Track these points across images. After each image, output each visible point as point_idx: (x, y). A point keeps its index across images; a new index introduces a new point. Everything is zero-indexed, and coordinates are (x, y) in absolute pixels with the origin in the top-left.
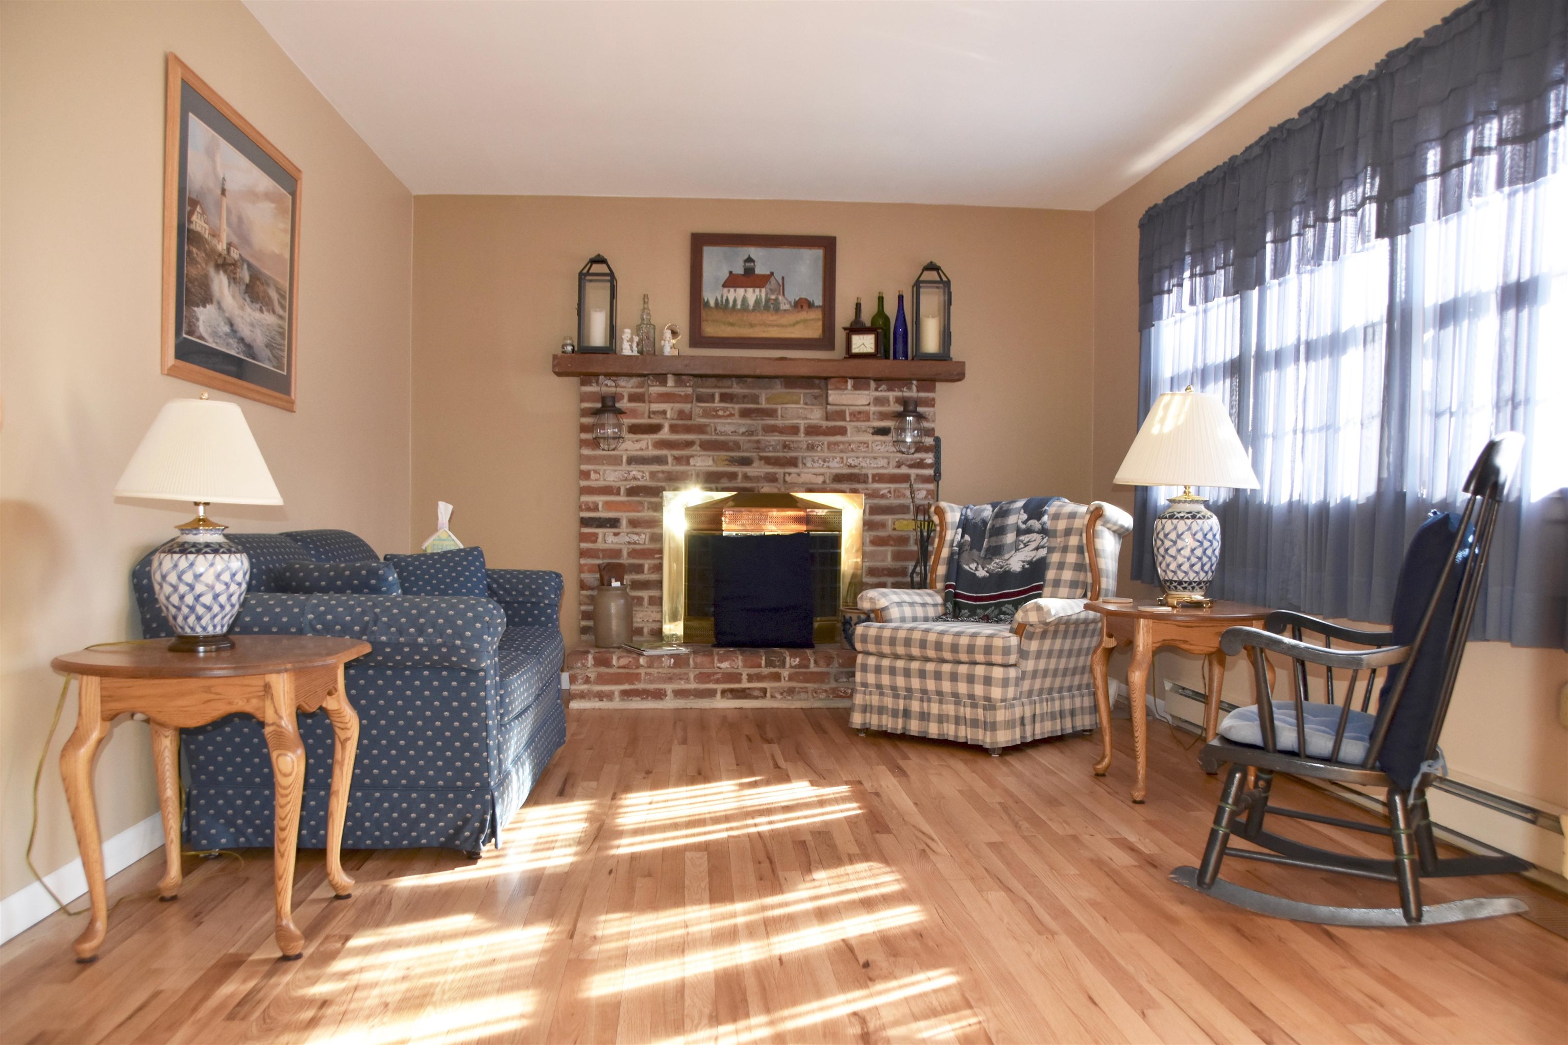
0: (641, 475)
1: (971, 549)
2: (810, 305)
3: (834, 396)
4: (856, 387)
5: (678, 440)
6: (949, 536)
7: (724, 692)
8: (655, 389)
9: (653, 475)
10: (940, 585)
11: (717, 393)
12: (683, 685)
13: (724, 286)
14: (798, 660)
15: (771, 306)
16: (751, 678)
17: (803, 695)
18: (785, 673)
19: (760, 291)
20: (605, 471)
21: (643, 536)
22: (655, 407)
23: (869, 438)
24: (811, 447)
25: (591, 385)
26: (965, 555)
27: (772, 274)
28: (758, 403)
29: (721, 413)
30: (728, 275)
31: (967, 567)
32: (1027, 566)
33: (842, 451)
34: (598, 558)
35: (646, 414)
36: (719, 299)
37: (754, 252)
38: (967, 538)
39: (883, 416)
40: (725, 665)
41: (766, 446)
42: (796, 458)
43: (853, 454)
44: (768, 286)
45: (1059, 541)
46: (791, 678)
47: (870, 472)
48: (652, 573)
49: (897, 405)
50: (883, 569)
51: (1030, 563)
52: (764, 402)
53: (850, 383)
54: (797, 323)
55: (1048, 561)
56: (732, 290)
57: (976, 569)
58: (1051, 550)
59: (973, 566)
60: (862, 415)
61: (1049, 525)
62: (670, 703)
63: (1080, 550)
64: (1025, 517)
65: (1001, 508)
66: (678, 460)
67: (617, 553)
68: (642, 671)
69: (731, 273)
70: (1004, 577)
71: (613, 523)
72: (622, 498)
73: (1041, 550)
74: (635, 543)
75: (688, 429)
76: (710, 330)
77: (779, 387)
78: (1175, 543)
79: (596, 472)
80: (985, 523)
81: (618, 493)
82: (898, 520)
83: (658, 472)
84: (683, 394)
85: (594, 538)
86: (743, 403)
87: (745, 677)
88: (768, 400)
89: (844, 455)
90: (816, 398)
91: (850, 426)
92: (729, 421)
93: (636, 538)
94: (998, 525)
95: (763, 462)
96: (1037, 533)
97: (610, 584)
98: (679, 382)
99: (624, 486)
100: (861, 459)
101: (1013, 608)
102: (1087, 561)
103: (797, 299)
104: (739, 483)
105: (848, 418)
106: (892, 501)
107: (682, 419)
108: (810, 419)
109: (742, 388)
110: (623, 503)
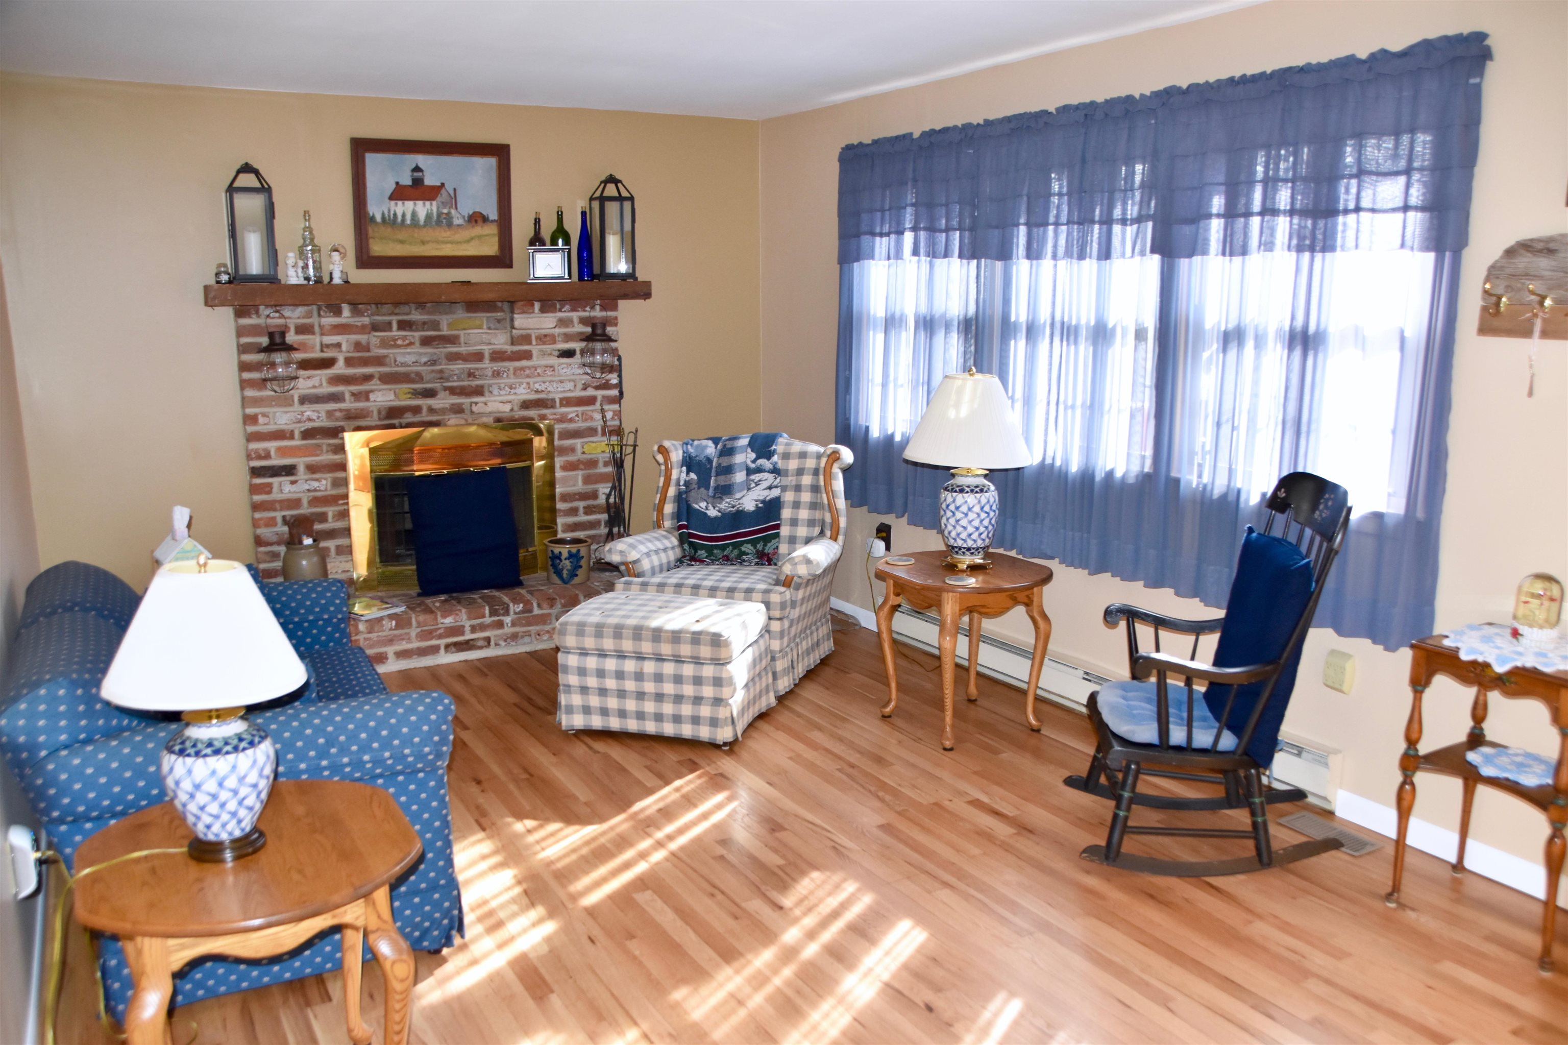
0: (317, 415)
2: (485, 219)
3: (521, 321)
4: (543, 310)
5: (355, 374)
6: (674, 476)
7: (447, 647)
8: (329, 320)
9: (330, 414)
10: (668, 524)
11: (394, 319)
12: (404, 646)
13: (391, 198)
14: (521, 605)
15: (443, 221)
16: (474, 629)
17: (527, 639)
18: (508, 620)
19: (431, 204)
20: (275, 413)
21: (324, 482)
22: (328, 340)
23: (554, 361)
24: (497, 374)
25: (250, 317)
26: (693, 494)
27: (443, 185)
28: (439, 330)
29: (399, 342)
30: (394, 186)
31: (696, 506)
33: (528, 376)
34: (275, 510)
35: (318, 347)
36: (386, 213)
37: (421, 160)
38: (693, 476)
39: (568, 338)
40: (449, 621)
41: (451, 376)
42: (482, 387)
43: (539, 379)
44: (439, 199)
45: (791, 480)
46: (514, 624)
47: (557, 397)
48: (337, 520)
49: (581, 325)
50: (575, 494)
51: (763, 502)
52: (445, 328)
53: (537, 306)
54: (472, 239)
55: (781, 499)
56: (400, 203)
57: (707, 508)
58: (784, 489)
59: (703, 504)
60: (548, 338)
61: (780, 465)
62: (392, 666)
63: (815, 489)
64: (753, 456)
65: (724, 446)
66: (356, 396)
67: (296, 503)
69: (397, 183)
70: (737, 517)
71: (289, 470)
72: (297, 442)
73: (774, 490)
74: (315, 490)
75: (365, 362)
76: (378, 248)
77: (461, 312)
79: (264, 415)
80: (709, 460)
81: (292, 437)
82: (587, 443)
83: (335, 410)
84: (359, 324)
85: (267, 489)
86: (423, 330)
87: (468, 629)
88: (450, 325)
89: (531, 381)
90: (499, 321)
91: (535, 349)
92: (408, 350)
93: (315, 484)
94: (724, 464)
95: (447, 392)
96: (769, 472)
97: (301, 542)
98: (356, 312)
99: (298, 429)
100: (547, 384)
101: (752, 548)
102: (826, 501)
103: (471, 213)
104: (425, 417)
105: (534, 342)
106: (581, 425)
107: (358, 352)
108: (494, 344)
109: (421, 314)
110: (298, 448)
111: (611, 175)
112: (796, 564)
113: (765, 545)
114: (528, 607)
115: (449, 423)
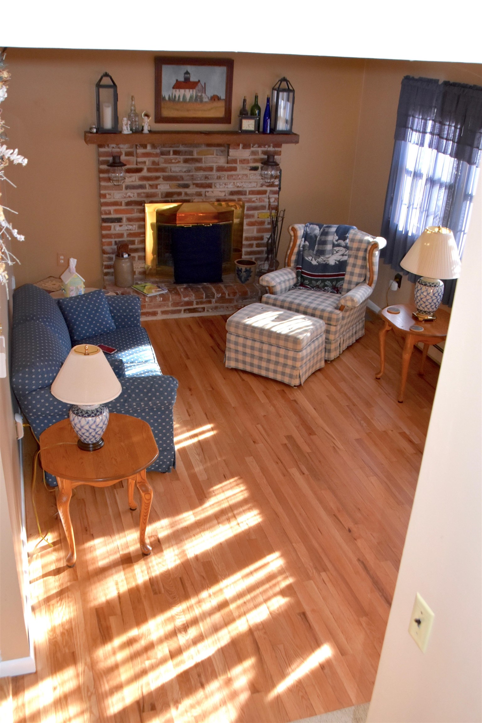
0: (133, 195)
1: (309, 250)
2: (219, 99)
3: (233, 153)
4: (243, 148)
5: (151, 176)
6: (298, 243)
7: (185, 310)
8: (141, 151)
9: (139, 194)
10: (292, 265)
11: (171, 150)
12: (166, 309)
13: (173, 88)
14: (220, 294)
15: (198, 100)
16: (198, 303)
17: (222, 309)
18: (214, 300)
19: (193, 91)
20: (114, 193)
21: (134, 226)
22: (140, 160)
23: (248, 172)
24: (219, 178)
25: (104, 147)
26: (306, 252)
27: (199, 81)
28: (193, 155)
29: (173, 161)
30: (175, 82)
31: (307, 258)
32: (337, 263)
33: (234, 179)
34: (112, 238)
35: (135, 163)
36: (171, 95)
37: (190, 68)
38: (307, 243)
39: (255, 161)
40: (186, 299)
41: (197, 178)
42: (211, 184)
43: (240, 181)
44: (197, 88)
45: (353, 252)
46: (216, 302)
47: (248, 190)
48: (140, 244)
49: (262, 155)
50: (252, 237)
51: (339, 261)
52: (196, 154)
53: (241, 146)
54: (212, 109)
55: (348, 262)
56: (178, 90)
57: (312, 260)
58: (349, 256)
59: (310, 258)
60: (246, 161)
61: (349, 244)
62: (160, 317)
63: (364, 259)
64: (337, 238)
65: (324, 230)
66: (151, 186)
67: (121, 235)
68: (146, 304)
69: (177, 80)
70: (325, 267)
71: (119, 220)
72: (123, 207)
73: (344, 257)
74: (130, 230)
75: (157, 170)
76: (166, 113)
77: (204, 147)
79: (109, 194)
80: (316, 237)
81: (121, 205)
82: (260, 213)
83: (141, 193)
84: (155, 153)
85: (109, 229)
86: (185, 155)
87: (195, 303)
88: (198, 153)
89: (235, 181)
90: (222, 152)
91: (238, 166)
92: (178, 165)
93: (131, 227)
94: (323, 240)
95: (195, 186)
96: (343, 247)
97: (123, 256)
98: (154, 146)
99: (124, 201)
100: (243, 183)
101: (330, 284)
102: (368, 266)
103: (212, 95)
104: (183, 197)
105: (238, 163)
106: (258, 204)
107: (154, 165)
108: (219, 163)
109: (184, 147)
110: (123, 210)
111: (284, 77)
112: (347, 300)
113: (337, 283)
114: (223, 295)
115: (195, 201)
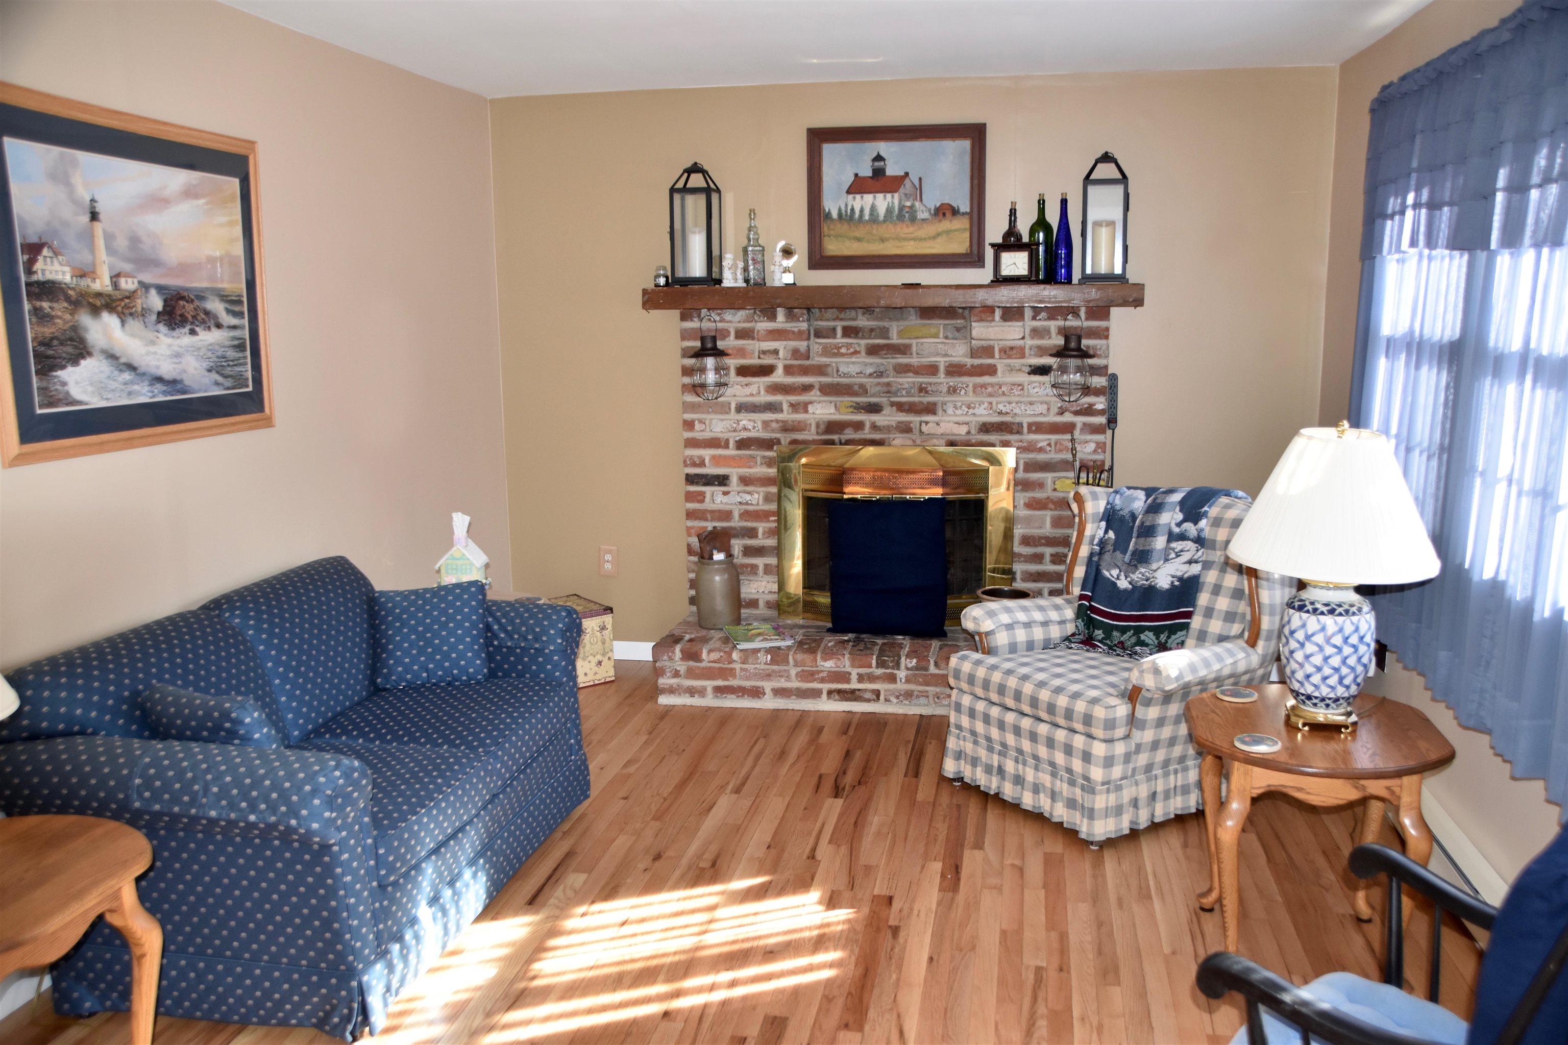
0: (752, 425)
1: (1114, 551)
2: (955, 212)
3: (980, 331)
4: (1005, 320)
5: (794, 384)
6: (1088, 532)
7: (830, 693)
8: (763, 325)
9: (766, 424)
10: (1076, 591)
11: (839, 325)
12: (783, 684)
13: (849, 192)
14: (915, 661)
15: (906, 215)
16: (861, 678)
17: (923, 700)
18: (901, 675)
19: (893, 197)
20: (711, 420)
21: (756, 496)
22: (766, 345)
23: (1024, 378)
24: (953, 391)
25: (692, 320)
26: (1107, 557)
27: (907, 174)
28: (888, 338)
29: (843, 350)
30: (853, 178)
31: (1106, 574)
32: (1177, 583)
33: (990, 395)
34: (706, 520)
35: (757, 354)
36: (843, 209)
37: (883, 147)
38: (1111, 534)
39: (1042, 351)
40: (829, 665)
41: (898, 390)
42: (935, 404)
43: (1004, 399)
44: (902, 190)
45: (1216, 555)
46: (908, 681)
47: (1025, 421)
48: (768, 537)
49: (1060, 337)
50: (1040, 538)
51: (1180, 579)
52: (895, 336)
54: (939, 235)
55: (1201, 580)
56: (858, 196)
57: (1118, 578)
58: (1207, 565)
59: (1115, 572)
60: (1014, 351)
61: (1207, 534)
62: (769, 703)
64: (1180, 517)
65: (1155, 500)
66: (794, 407)
67: (726, 515)
68: (737, 666)
69: (856, 175)
70: (1149, 594)
71: (722, 480)
72: (732, 452)
73: (1193, 565)
74: (747, 504)
75: (805, 371)
76: (833, 247)
77: (913, 317)
78: (1302, 645)
79: (701, 421)
80: (1134, 517)
81: (727, 446)
82: (1059, 478)
83: (772, 421)
84: (796, 330)
85: (700, 498)
86: (870, 338)
87: (854, 677)
88: (901, 334)
89: (994, 400)
90: (958, 330)
91: (1001, 364)
92: (853, 360)
93: (748, 497)
94: (1148, 524)
95: (894, 408)
96: (1192, 540)
97: (711, 558)
98: (791, 316)
99: (733, 438)
100: (1014, 405)
101: (1154, 638)
102: (1247, 592)
103: (938, 206)
104: (867, 434)
105: (997, 355)
106: (1053, 456)
107: (797, 359)
108: (952, 356)
109: (868, 320)
110: (733, 458)
111: (1107, 153)
113: (1169, 637)
114: (923, 664)
115: (894, 442)
